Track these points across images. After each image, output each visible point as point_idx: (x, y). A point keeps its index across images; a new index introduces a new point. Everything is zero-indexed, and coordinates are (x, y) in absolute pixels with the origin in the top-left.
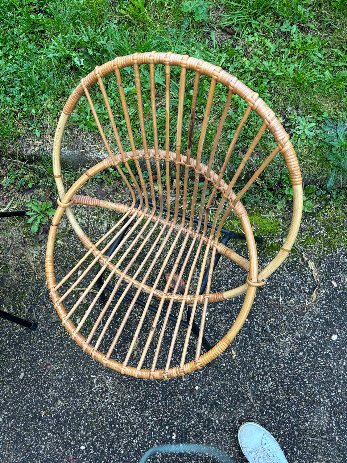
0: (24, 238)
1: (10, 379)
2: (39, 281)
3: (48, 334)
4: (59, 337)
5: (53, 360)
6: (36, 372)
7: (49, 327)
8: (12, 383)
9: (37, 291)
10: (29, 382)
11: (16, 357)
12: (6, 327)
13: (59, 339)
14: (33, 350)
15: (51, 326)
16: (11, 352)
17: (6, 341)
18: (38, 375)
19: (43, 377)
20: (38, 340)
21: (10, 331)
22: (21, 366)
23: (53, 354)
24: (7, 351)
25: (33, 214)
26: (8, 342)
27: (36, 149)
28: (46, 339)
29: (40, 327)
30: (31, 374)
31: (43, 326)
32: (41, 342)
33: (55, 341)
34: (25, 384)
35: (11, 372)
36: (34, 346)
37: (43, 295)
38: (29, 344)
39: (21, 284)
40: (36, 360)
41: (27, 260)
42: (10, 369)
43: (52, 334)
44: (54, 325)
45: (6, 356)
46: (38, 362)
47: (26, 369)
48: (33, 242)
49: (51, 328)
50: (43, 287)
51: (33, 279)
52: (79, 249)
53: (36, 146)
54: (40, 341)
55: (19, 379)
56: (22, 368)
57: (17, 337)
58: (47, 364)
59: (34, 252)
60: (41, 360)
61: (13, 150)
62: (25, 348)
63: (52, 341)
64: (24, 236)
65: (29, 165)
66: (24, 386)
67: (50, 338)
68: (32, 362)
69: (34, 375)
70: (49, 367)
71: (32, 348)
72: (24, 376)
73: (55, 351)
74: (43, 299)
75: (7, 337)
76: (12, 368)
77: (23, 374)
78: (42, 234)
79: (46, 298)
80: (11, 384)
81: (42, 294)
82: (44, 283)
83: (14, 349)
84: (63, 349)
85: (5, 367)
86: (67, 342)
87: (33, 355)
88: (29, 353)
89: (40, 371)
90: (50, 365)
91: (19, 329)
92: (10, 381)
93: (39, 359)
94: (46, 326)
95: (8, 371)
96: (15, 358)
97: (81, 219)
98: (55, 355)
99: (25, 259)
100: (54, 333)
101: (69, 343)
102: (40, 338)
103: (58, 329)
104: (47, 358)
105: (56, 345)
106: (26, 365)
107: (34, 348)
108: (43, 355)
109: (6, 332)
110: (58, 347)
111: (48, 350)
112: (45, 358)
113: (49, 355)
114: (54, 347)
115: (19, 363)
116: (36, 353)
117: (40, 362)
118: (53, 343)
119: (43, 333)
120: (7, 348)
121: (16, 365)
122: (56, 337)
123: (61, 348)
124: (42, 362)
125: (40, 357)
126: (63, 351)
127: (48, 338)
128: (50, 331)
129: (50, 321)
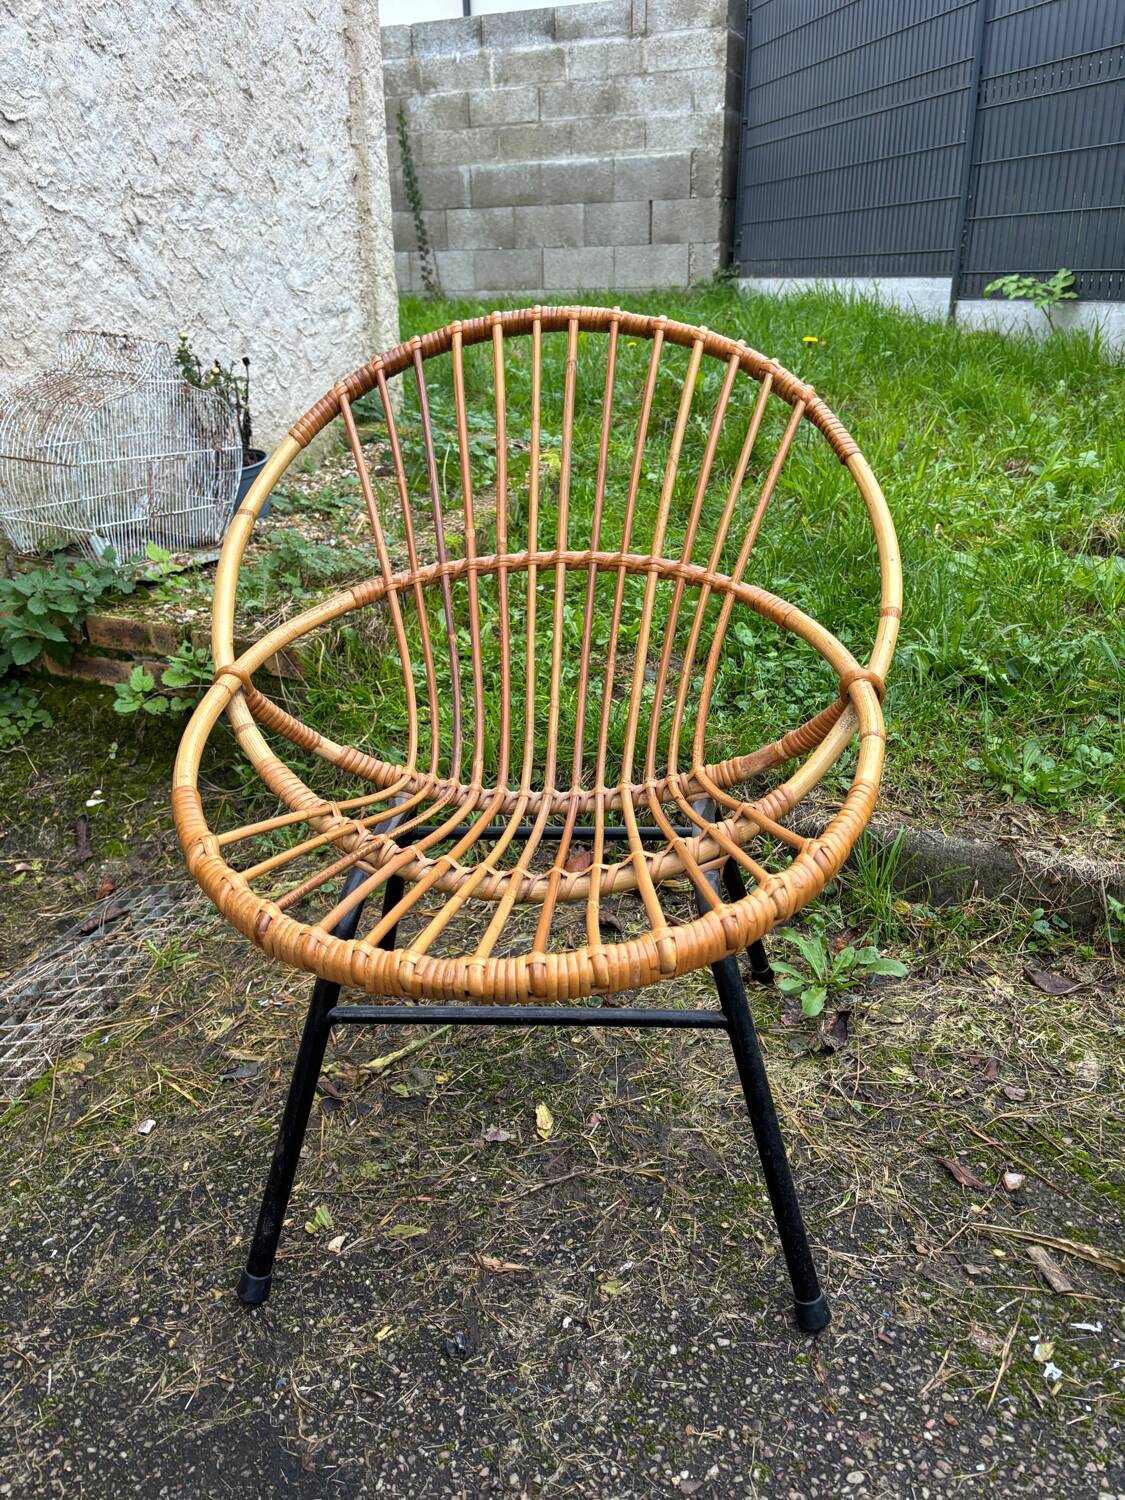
2: (822, 1167)
3: (889, 1372)
4: (946, 1397)
7: (888, 1342)
9: (812, 1199)
11: (721, 1428)
12: (670, 1291)
13: (946, 1407)
14: (811, 1419)
15: (899, 1341)
16: (689, 1400)
17: (666, 1345)
20: (836, 1383)
21: (685, 1311)
22: (745, 1474)
23: (924, 1466)
24: (670, 1390)
26: (674, 1350)
28: (878, 1392)
29: (842, 1330)
31: (856, 1331)
32: (853, 1395)
33: (926, 1408)
35: (690, 1488)
36: (812, 1401)
37: (843, 1214)
38: (789, 1388)
39: (737, 1161)
40: (831, 1472)
42: (685, 1474)
43: (907, 1377)
44: (915, 1344)
45: (663, 1406)
46: (844, 1482)
48: (788, 1050)
49: (898, 1349)
50: (842, 1188)
51: (795, 1157)
52: (988, 1108)
54: (844, 1390)
56: (752, 1489)
57: (725, 1342)
59: (796, 1077)
60: (856, 1477)
62: (767, 1398)
63: (909, 1405)
67: (900, 1392)
68: (809, 1473)
71: (803, 1409)
73: (932, 1457)
74: (846, 1230)
75: (672, 1328)
76: (697, 1470)
79: (857, 1231)
81: (837, 1210)
82: (844, 1179)
83: (709, 1388)
84: (974, 1458)
85: (658, 1457)
86: (992, 1429)
87: (809, 1440)
88: (791, 1426)
91: (733, 1312)
93: (847, 1470)
94: (870, 1334)
95: (676, 1480)
96: (713, 1428)
98: (937, 1473)
100: (919, 1374)
101: (1010, 1438)
102: (842, 1378)
103: (937, 1362)
104: (892, 1478)
105: (935, 1428)
106: (774, 1479)
107: (817, 1410)
108: (870, 1455)
109: (669, 1311)
110: (948, 1444)
111: (895, 1440)
112: (882, 1473)
113: (900, 1467)
114: (928, 1436)
115: (738, 1459)
116: (829, 1437)
117: (855, 1488)
118: (917, 1416)
119: (861, 1359)
120: (670, 1375)
121: (718, 1462)
122: (931, 1393)
123: (965, 1450)
124: (863, 1490)
125: (850, 1461)
126: (981, 1467)
127: (885, 1385)
128: (897, 1360)
129: (892, 1320)
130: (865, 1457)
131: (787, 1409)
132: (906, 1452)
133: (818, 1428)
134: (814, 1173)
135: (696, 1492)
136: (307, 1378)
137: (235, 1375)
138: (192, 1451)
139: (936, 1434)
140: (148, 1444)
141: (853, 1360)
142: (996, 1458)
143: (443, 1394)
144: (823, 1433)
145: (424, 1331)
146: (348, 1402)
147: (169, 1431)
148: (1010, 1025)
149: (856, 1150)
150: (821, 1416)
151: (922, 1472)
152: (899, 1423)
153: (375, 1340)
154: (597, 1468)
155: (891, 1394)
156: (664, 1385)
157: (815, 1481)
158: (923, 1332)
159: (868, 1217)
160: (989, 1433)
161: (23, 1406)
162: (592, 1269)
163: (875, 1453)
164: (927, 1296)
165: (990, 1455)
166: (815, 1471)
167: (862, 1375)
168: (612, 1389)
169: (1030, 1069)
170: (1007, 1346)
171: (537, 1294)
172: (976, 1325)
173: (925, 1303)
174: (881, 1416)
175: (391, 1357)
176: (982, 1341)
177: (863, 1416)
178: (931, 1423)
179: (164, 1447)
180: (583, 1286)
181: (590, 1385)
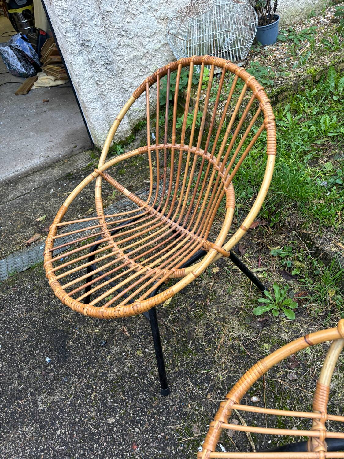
0: (241, 308)
1: (102, 409)
2: (213, 358)
3: (168, 415)
4: (173, 432)
5: (145, 445)
6: (122, 434)
7: (176, 410)
8: (100, 415)
9: (201, 364)
10: (109, 434)
11: (126, 398)
12: (148, 362)
13: (170, 434)
14: (143, 411)
15: (178, 412)
16: (127, 387)
17: (136, 373)
18: (120, 439)
19: (121, 448)
20: (155, 409)
21: (146, 369)
22: (120, 410)
23: (151, 440)
24: (126, 382)
25: (270, 297)
26: (136, 375)
27: (334, 249)
28: (161, 418)
29: (170, 399)
30: (118, 431)
31: (172, 402)
32: (156, 414)
33: (166, 430)
34: (105, 432)
35: (110, 404)
36: (147, 408)
37: (203, 374)
38: (146, 401)
39: (196, 342)
40: (134, 424)
41: (222, 328)
42: (111, 401)
43: (170, 420)
44: (180, 415)
45: (122, 384)
46: (134, 428)
47: (119, 419)
48: (245, 319)
49: (176, 413)
50: (210, 367)
51: (210, 351)
52: (278, 375)
53: (336, 246)
54: (155, 411)
55: (106, 420)
56: (118, 414)
57: (146, 382)
58: (137, 442)
59: (236, 329)
60: (137, 430)
61: (311, 232)
62: (140, 400)
63: (163, 426)
64: (243, 307)
65: (310, 256)
66: (102, 431)
67: (165, 422)
68: (130, 421)
69: (118, 434)
70: (135, 447)
71: (144, 408)
72: (112, 424)
73: (154, 440)
74: (199, 378)
75: (140, 370)
76: (114, 402)
77: (113, 420)
78: (259, 322)
79: (201, 380)
80: (97, 414)
81: (203, 372)
82: (214, 365)
83: (132, 388)
84: (162, 449)
85: (111, 393)
86: (173, 447)
87: (137, 415)
88: (138, 409)
89: (125, 439)
90: (138, 446)
91: (154, 377)
92: (100, 410)
93: (137, 427)
94: (174, 405)
95: (109, 400)
96: (125, 396)
97: (309, 350)
98: (151, 444)
99: (223, 326)
100: (173, 422)
101: (174, 452)
102: (158, 409)
103: (180, 424)
104: (143, 437)
105: (162, 436)
106: (123, 416)
107: (146, 410)
108: (144, 429)
109: (143, 366)
110: (161, 441)
111: (152, 430)
112: (142, 434)
113: (147, 436)
114: (159, 436)
115: (122, 406)
116: (142, 418)
117: (135, 431)
118: (162, 430)
119: (166, 408)
120: (130, 379)
121: (119, 404)
122: (171, 428)
123: (162, 445)
124: (135, 433)
125: (139, 426)
126: (160, 452)
127: (164, 418)
128: (173, 415)
129: (182, 406)
130: (143, 428)
131: (141, 405)
132: (151, 434)
133: (142, 414)
134: (209, 358)
135: (110, 406)
136: (80, 331)
138: (56, 332)
139: (161, 437)
140: (53, 325)
141: (164, 407)
142: (166, 453)
143: (94, 351)
144: (141, 416)
145: (103, 336)
146: (81, 340)
147: (57, 325)
148: (321, 355)
149: (226, 360)
150: (145, 412)
151: (149, 441)
152: (157, 428)
153: (94, 331)
154: (101, 386)
155: (163, 421)
156: (126, 381)
157: (130, 423)
158: (186, 414)
159: (208, 379)
160: (171, 447)
161: (46, 305)
162: (140, 346)
163: (145, 429)
164: (197, 408)
165: (165, 451)
166: (132, 421)
167: (162, 412)
168: (117, 374)
169: (309, 372)
170: (199, 434)
171: (126, 343)
172: (198, 424)
173: (194, 409)
174: (155, 423)
175: (94, 337)
176: (195, 428)
177: (152, 420)
178: (162, 434)
179: (54, 328)
180: (135, 348)
181: (115, 369)
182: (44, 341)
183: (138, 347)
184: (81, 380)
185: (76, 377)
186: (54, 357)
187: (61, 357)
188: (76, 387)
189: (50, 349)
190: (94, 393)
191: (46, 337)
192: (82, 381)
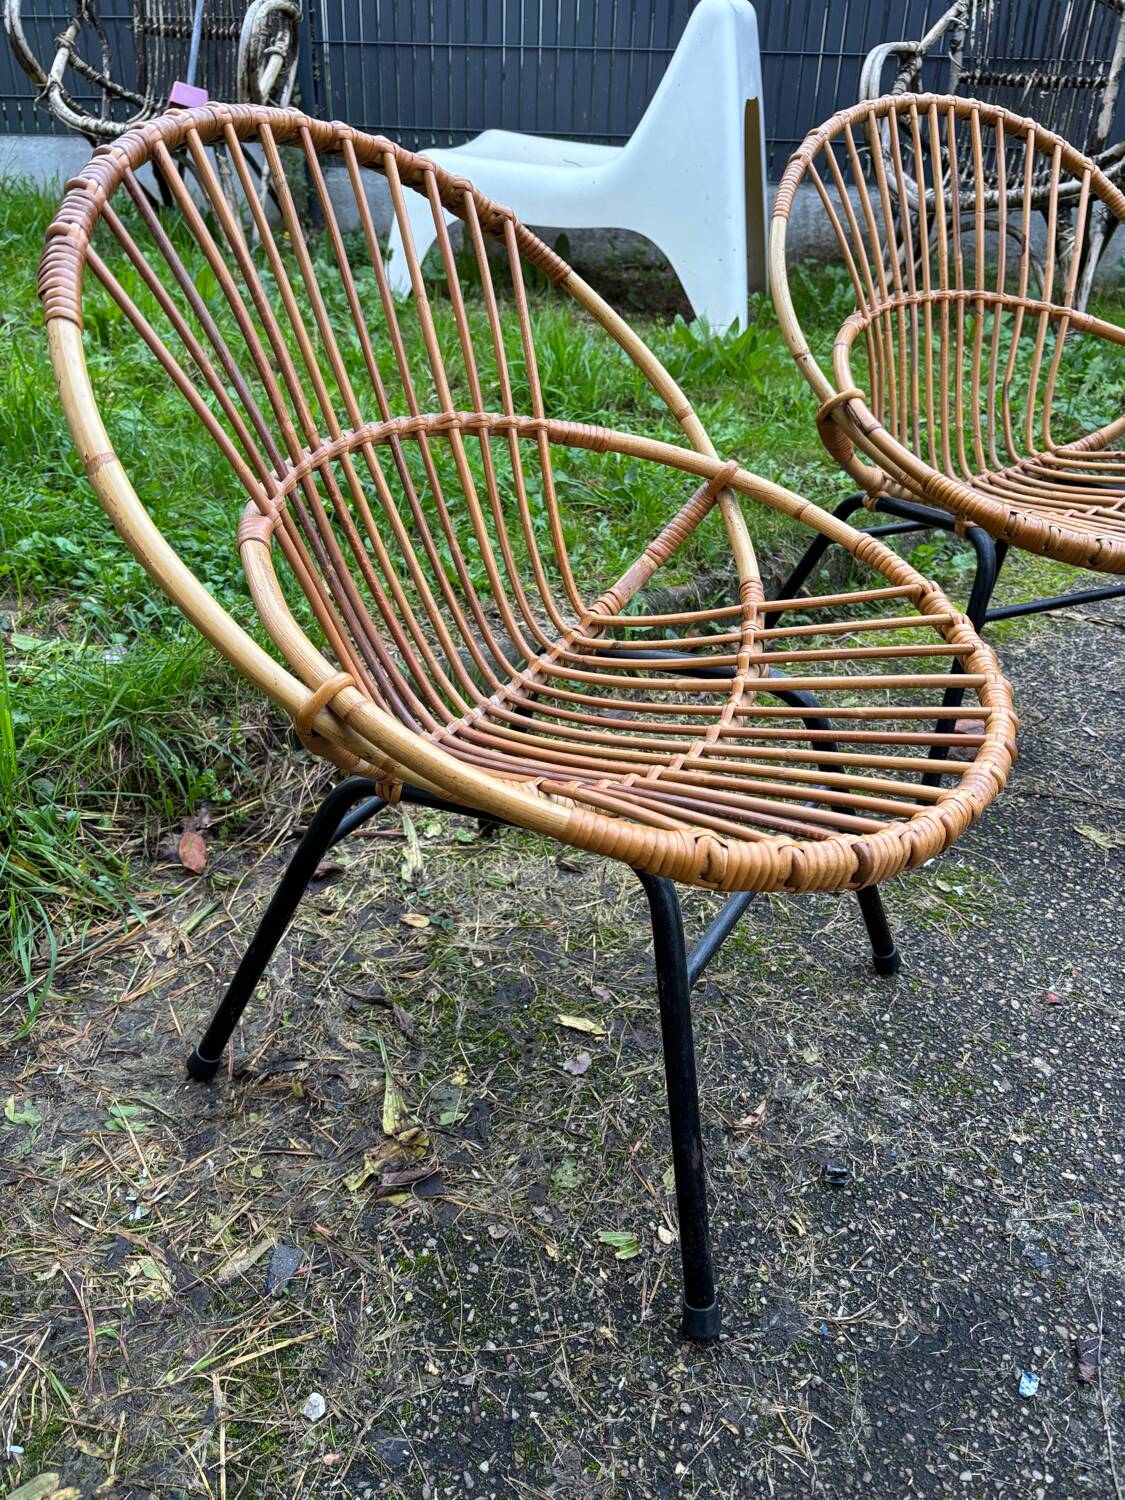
4: (964, 939)
11: (962, 1050)
12: (826, 1026)
13: (971, 943)
14: (965, 1004)
16: (932, 1056)
17: (878, 1049)
21: (849, 1025)
24: (920, 1063)
26: (884, 1047)
28: (952, 965)
30: (1054, 1043)
33: (970, 951)
40: (1009, 1013)
42: (996, 1083)
45: (934, 1072)
54: (946, 979)
62: (942, 1017)
68: (1007, 1023)
69: (1059, 1039)
71: (956, 1004)
83: (925, 1042)
84: (1012, 951)
85: (979, 1092)
86: (993, 933)
87: (981, 1012)
88: (968, 1016)
96: (960, 1053)
101: (1001, 930)
102: (935, 975)
103: (936, 930)
127: (946, 959)
130: (1001, 993)
131: (954, 1011)
132: (1001, 975)
136: (829, 1306)
137: (802, 1372)
138: (886, 1436)
140: (868, 1477)
143: (883, 1203)
145: (806, 1196)
146: (869, 1278)
147: (856, 1452)
153: (805, 1236)
154: (981, 1129)
156: (916, 1064)
162: (785, 1062)
167: (936, 966)
170: (933, 897)
171: (798, 1105)
174: (971, 973)
175: (828, 1229)
177: (969, 980)
178: (982, 955)
179: (877, 1462)
180: (800, 1073)
181: (903, 1104)
182: (967, 1476)
183: (791, 1064)
184: (1009, 1201)
185: (1008, 1225)
186: (1001, 1368)
187: (981, 1332)
188: (1041, 1209)
189: (982, 1413)
190: (1014, 1137)
191: (948, 1473)
192: (1007, 1195)
